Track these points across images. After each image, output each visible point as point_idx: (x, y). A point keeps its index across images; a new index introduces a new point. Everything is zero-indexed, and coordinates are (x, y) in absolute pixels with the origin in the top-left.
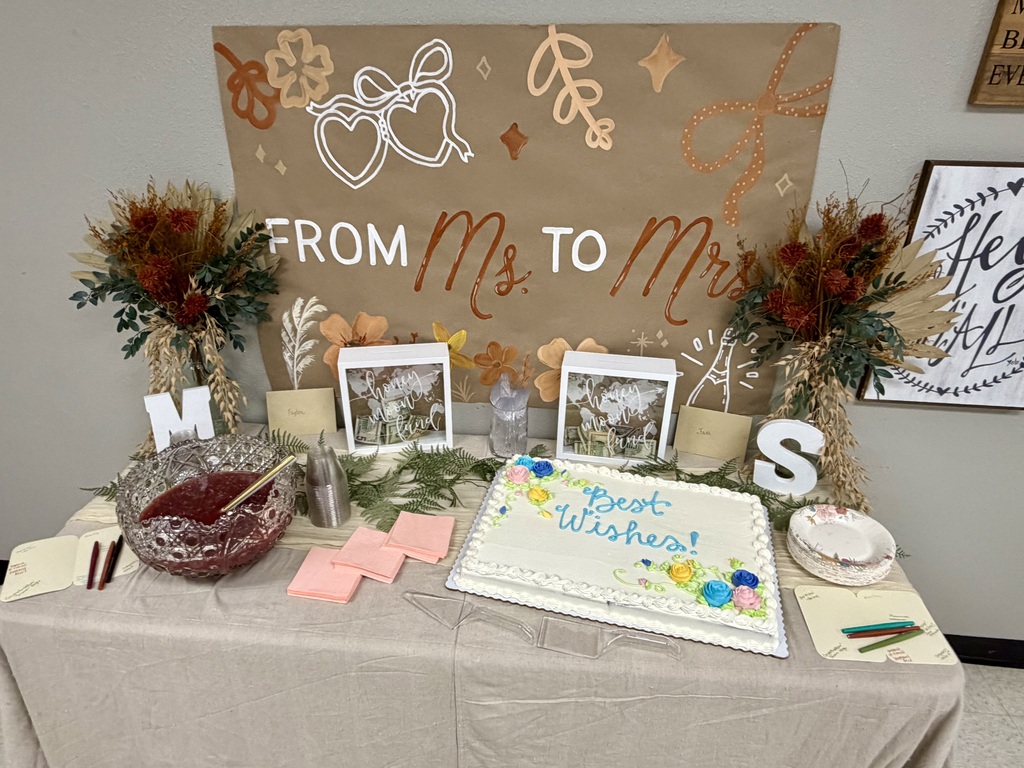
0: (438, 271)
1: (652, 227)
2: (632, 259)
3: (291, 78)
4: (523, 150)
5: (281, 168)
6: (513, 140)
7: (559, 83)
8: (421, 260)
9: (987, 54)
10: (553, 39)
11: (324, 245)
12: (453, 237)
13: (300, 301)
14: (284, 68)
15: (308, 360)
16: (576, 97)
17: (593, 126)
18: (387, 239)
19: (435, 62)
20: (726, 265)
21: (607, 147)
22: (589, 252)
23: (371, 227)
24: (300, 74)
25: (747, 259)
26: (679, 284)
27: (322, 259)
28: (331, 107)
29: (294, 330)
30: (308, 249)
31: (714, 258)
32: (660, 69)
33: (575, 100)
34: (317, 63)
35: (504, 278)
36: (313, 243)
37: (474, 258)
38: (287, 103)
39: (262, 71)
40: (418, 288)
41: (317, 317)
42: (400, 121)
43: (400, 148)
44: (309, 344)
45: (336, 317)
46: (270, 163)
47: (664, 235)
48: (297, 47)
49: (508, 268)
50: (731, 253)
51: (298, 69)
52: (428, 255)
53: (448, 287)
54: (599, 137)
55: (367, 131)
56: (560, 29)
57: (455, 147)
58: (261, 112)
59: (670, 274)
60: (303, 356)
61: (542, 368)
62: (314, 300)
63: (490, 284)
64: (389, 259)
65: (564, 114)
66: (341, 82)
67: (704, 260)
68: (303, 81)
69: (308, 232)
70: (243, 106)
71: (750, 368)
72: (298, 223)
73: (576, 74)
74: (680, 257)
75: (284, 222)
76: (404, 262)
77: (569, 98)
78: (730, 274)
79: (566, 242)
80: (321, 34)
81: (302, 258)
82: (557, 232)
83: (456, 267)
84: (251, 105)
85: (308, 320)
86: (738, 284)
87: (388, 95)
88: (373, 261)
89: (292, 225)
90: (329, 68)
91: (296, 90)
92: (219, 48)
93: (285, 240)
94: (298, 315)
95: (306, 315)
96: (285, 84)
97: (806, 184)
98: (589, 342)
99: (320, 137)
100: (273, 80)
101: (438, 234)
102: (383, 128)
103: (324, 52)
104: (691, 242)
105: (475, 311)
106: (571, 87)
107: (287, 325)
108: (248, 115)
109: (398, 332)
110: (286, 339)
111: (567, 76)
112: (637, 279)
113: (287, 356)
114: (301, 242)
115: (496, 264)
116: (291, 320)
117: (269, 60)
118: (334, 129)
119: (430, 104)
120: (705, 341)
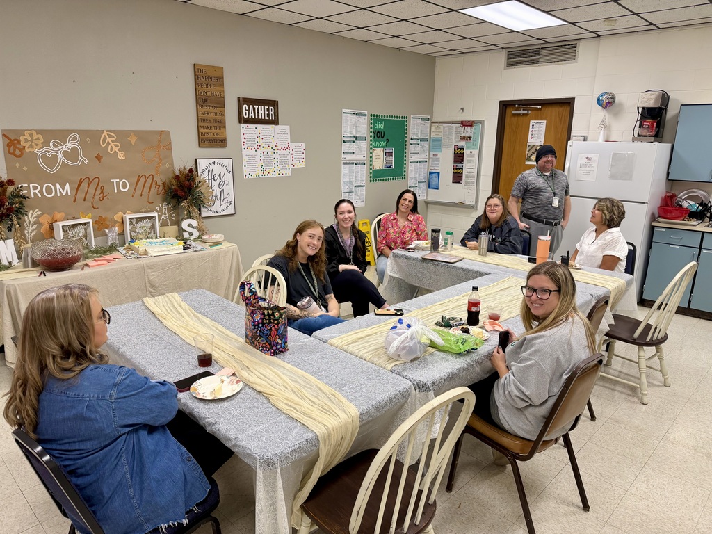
0: (81, 195)
1: (139, 178)
2: (136, 186)
3: (29, 143)
4: (102, 160)
5: (25, 169)
6: (99, 158)
7: (109, 143)
8: (75, 193)
9: (199, 137)
10: (105, 133)
11: (41, 192)
12: (84, 185)
13: (31, 211)
14: (26, 140)
15: (34, 232)
16: (114, 146)
17: (119, 154)
18: (63, 187)
19: (75, 139)
20: (159, 186)
21: (124, 158)
22: (124, 186)
23: (57, 184)
24: (32, 142)
25: (164, 184)
26: (149, 192)
27: (40, 196)
28: (43, 151)
29: (30, 222)
30: (35, 193)
31: (156, 184)
32: (133, 140)
33: (114, 147)
34: (38, 139)
35: (101, 195)
36: (37, 191)
37: (92, 190)
38: (27, 150)
39: (19, 142)
40: (74, 202)
41: (38, 216)
42: (65, 154)
43: (66, 161)
44: (35, 226)
45: (45, 215)
46: (21, 167)
47: (143, 180)
48: (31, 135)
49: (102, 192)
50: (160, 183)
51: (32, 141)
52: (77, 191)
53: (84, 200)
54: (121, 156)
55: (55, 157)
56: (107, 131)
57: (82, 160)
58: (18, 152)
59: (146, 190)
60: (33, 231)
61: (116, 222)
62: (37, 210)
63: (97, 198)
64: (64, 193)
65: (111, 151)
66: (46, 144)
67: (154, 185)
68: (33, 144)
69: (35, 188)
70: (12, 151)
71: (172, 214)
72: (31, 185)
73: (113, 141)
74: (148, 185)
75: (27, 185)
76: (69, 194)
77: (112, 147)
78: (161, 188)
79: (118, 184)
80: (38, 132)
81: (33, 197)
82: (115, 181)
83: (86, 194)
84: (15, 151)
85: (34, 218)
86: (163, 191)
87: (61, 147)
88: (59, 195)
89: (29, 186)
90: (42, 140)
91: (31, 146)
92: (4, 135)
93: (26, 191)
94: (31, 216)
95: (33, 216)
96: (27, 145)
97: (172, 165)
98: (128, 212)
99: (39, 159)
100: (23, 143)
101: (80, 184)
102: (60, 156)
103: (40, 136)
104: (149, 181)
105: (93, 207)
106: (112, 144)
107: (27, 220)
108: (13, 154)
109: (69, 217)
110: (26, 226)
111: (110, 142)
112: (138, 192)
113: (26, 232)
114: (32, 191)
115: (98, 192)
116: (28, 218)
117: (22, 138)
118: (44, 157)
119: (74, 149)
120: (159, 207)
